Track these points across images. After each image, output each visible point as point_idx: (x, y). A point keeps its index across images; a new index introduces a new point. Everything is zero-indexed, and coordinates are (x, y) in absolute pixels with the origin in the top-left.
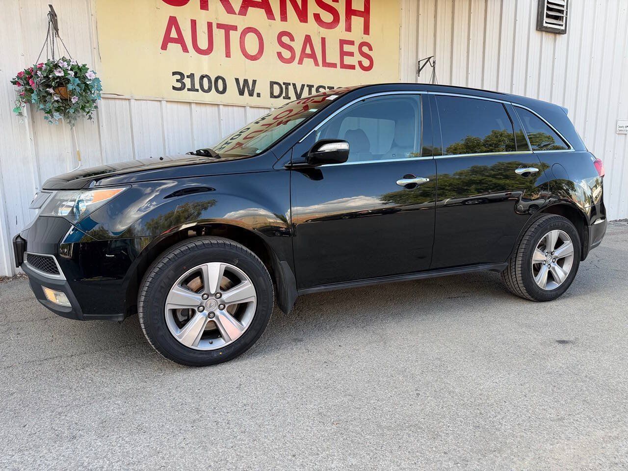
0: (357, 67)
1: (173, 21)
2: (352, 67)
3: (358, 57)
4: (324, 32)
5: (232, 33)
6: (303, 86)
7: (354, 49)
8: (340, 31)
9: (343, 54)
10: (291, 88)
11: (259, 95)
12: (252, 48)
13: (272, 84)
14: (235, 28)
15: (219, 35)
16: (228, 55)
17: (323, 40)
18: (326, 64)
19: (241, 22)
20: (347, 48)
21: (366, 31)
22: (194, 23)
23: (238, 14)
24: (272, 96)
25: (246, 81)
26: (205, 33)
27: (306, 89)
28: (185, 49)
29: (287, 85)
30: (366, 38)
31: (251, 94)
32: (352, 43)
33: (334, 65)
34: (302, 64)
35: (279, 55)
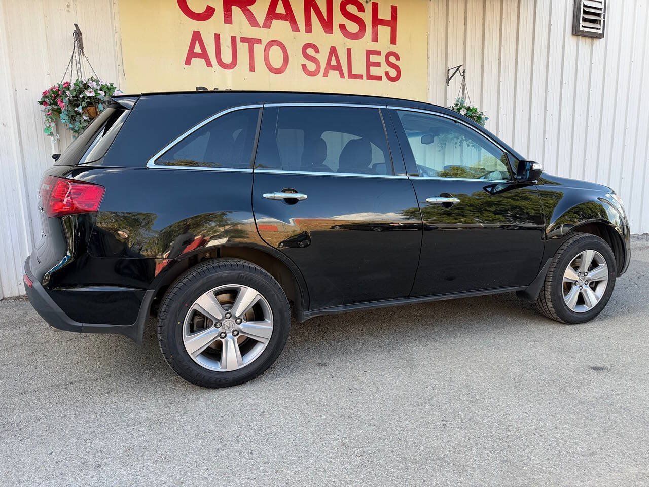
0: (384, 77)
1: (197, 36)
2: (379, 78)
3: (385, 67)
4: (350, 43)
5: (256, 46)
7: (381, 59)
8: (367, 42)
9: (369, 64)
12: (277, 62)
14: (259, 41)
15: (243, 48)
16: (252, 69)
17: (349, 51)
19: (266, 35)
20: (373, 59)
21: (394, 40)
22: (217, 37)
23: (262, 27)
26: (229, 47)
28: (209, 64)
30: (393, 48)
32: (378, 53)
33: (360, 77)
34: (327, 76)
35: (304, 67)
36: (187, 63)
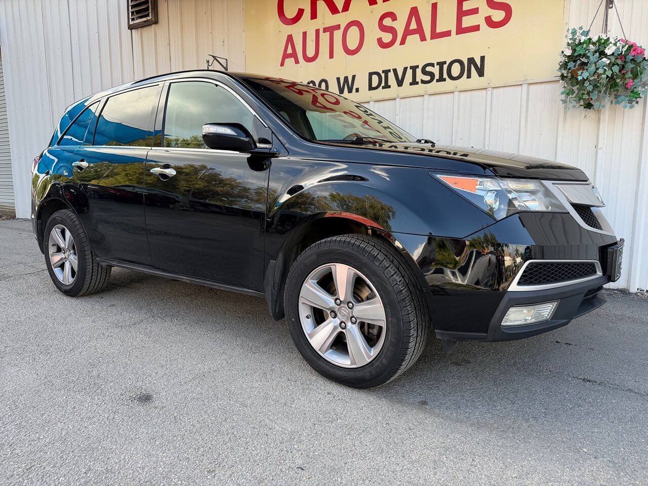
0: (484, 26)
1: (290, 39)
2: (476, 28)
3: (485, 12)
5: (336, 32)
6: (406, 69)
7: (480, 3)
9: (462, 14)
10: (391, 75)
11: (357, 90)
12: (354, 43)
13: (371, 74)
14: (338, 27)
15: (325, 38)
16: (331, 56)
17: (434, 6)
18: (435, 35)
19: (342, 19)
20: (468, 5)
22: (305, 34)
23: (342, 12)
24: (371, 88)
25: (346, 78)
26: (313, 41)
27: (409, 72)
28: (297, 62)
29: (386, 72)
31: (350, 91)
33: (447, 34)
34: (404, 44)
35: (380, 41)
36: (282, 64)
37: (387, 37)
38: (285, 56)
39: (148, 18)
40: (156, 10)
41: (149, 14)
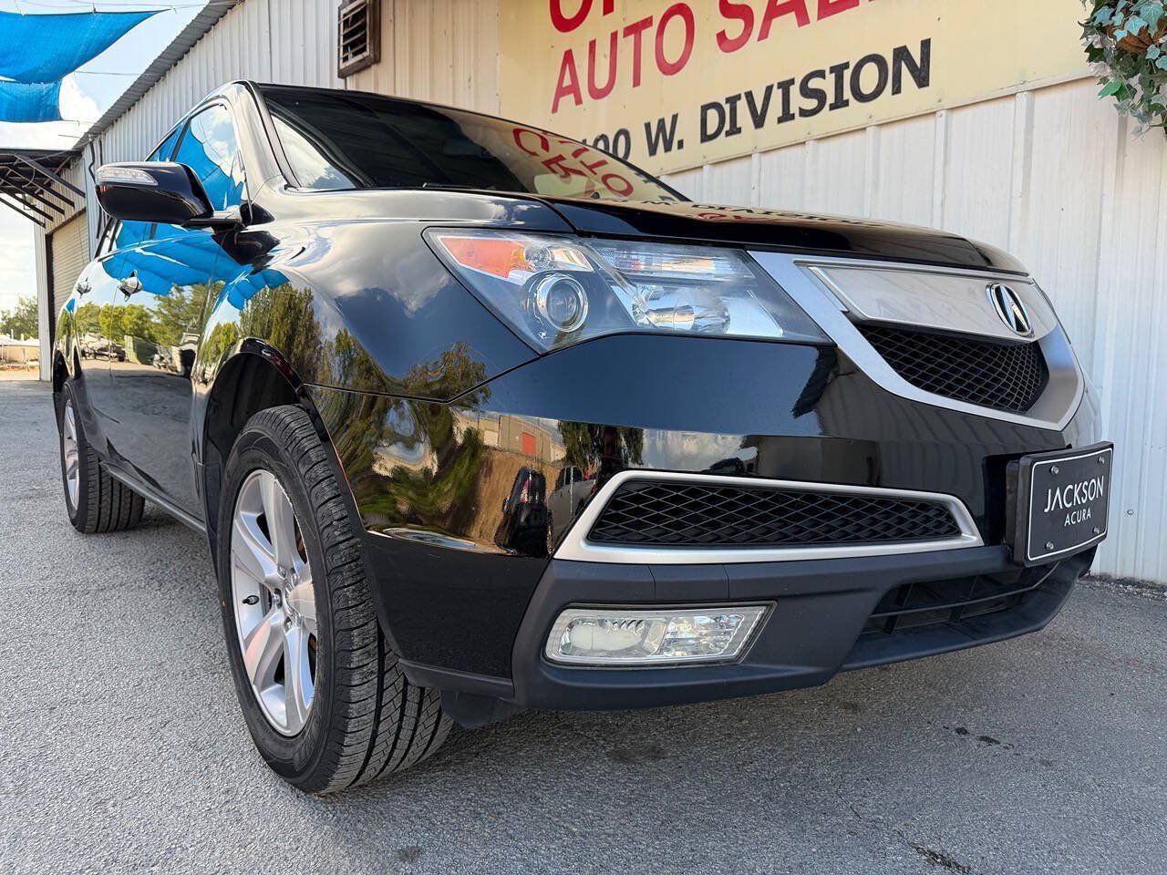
1: (569, 57)
5: (645, 33)
6: (769, 89)
10: (742, 105)
11: (681, 144)
13: (705, 109)
14: (647, 22)
16: (637, 82)
18: (826, 10)
22: (593, 44)
24: (705, 138)
25: (661, 122)
26: (606, 56)
27: (777, 95)
28: (579, 101)
29: (733, 101)
31: (668, 148)
34: (766, 37)
35: (721, 37)
36: (555, 109)
37: (734, 28)
38: (561, 92)
39: (365, 54)
40: (377, 38)
41: (365, 47)
